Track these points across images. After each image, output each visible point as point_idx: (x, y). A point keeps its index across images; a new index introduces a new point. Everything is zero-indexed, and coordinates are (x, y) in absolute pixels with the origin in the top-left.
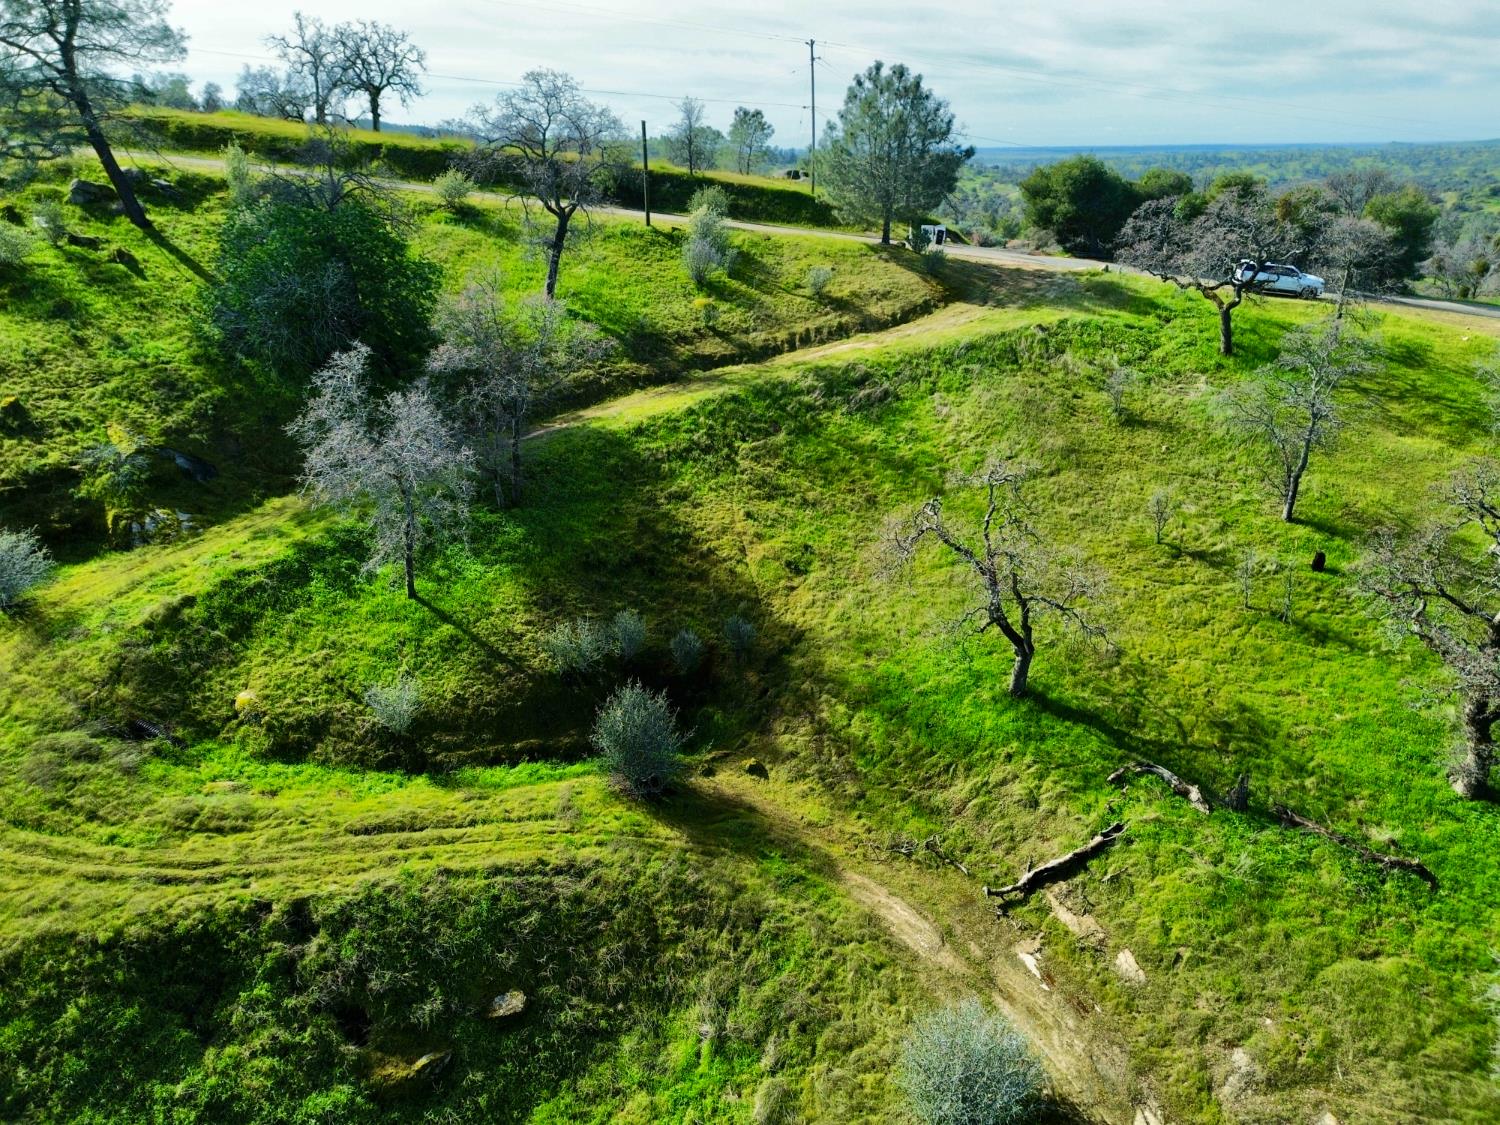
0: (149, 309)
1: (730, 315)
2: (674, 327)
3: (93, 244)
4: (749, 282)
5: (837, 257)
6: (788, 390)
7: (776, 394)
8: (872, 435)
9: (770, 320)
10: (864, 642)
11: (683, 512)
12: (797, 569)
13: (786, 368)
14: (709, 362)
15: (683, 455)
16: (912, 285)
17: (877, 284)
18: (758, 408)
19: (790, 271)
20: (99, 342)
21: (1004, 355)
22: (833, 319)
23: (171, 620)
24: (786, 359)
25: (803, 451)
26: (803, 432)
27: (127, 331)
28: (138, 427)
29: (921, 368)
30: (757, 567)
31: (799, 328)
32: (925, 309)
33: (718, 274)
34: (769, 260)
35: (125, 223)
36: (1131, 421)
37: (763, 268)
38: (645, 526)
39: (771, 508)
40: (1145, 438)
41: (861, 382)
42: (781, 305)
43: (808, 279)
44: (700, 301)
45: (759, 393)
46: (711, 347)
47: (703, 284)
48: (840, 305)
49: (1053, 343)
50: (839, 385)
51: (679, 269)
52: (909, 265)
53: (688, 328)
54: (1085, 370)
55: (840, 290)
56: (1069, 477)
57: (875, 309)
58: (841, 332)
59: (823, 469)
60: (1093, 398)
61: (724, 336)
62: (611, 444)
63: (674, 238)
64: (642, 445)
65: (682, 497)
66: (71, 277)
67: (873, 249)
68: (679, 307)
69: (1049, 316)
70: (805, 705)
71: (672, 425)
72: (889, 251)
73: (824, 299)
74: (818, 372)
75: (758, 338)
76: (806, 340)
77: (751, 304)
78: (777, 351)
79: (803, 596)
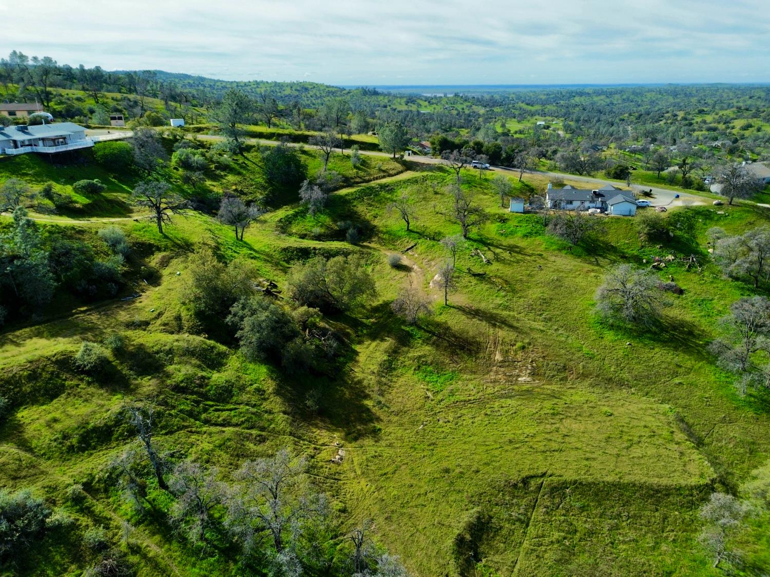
0: (253, 173)
1: (361, 174)
2: (350, 176)
3: (237, 160)
4: (365, 166)
5: (383, 160)
6: (373, 188)
7: (371, 189)
8: (389, 196)
9: (370, 175)
10: (386, 226)
11: (355, 208)
12: (375, 217)
13: (373, 184)
14: (358, 183)
15: (354, 199)
16: (399, 166)
17: (391, 167)
18: (368, 191)
19: (373, 164)
20: (248, 179)
21: (415, 181)
22: (382, 174)
23: (280, 221)
24: (373, 182)
25: (376, 199)
26: (376, 195)
27: (252, 177)
28: (261, 194)
29: (399, 184)
30: (368, 217)
31: (375, 176)
32: (402, 172)
33: (358, 165)
34: (369, 162)
35: (240, 156)
36: (436, 193)
37: (367, 163)
38: (349, 210)
39: (371, 208)
40: (438, 196)
41: (387, 186)
42: (372, 171)
43: (377, 166)
44: (355, 170)
45: (368, 188)
46: (358, 180)
47: (355, 167)
48: (384, 171)
49: (425, 179)
50: (383, 187)
51: (350, 164)
52: (399, 162)
53: (353, 176)
54: (430, 184)
55: (383, 168)
56: (423, 202)
57: (391, 172)
58: (384, 177)
59: (380, 202)
60: (430, 189)
61: (360, 178)
62: (341, 197)
63: (348, 157)
64: (347, 198)
65: (355, 206)
66: (237, 167)
67: (392, 159)
68: (351, 172)
69: (425, 174)
70: (377, 235)
71: (352, 194)
72: (394, 159)
73: (380, 170)
74: (379, 184)
75: (367, 178)
76: (377, 179)
77: (365, 171)
78: (371, 181)
79: (376, 221)
